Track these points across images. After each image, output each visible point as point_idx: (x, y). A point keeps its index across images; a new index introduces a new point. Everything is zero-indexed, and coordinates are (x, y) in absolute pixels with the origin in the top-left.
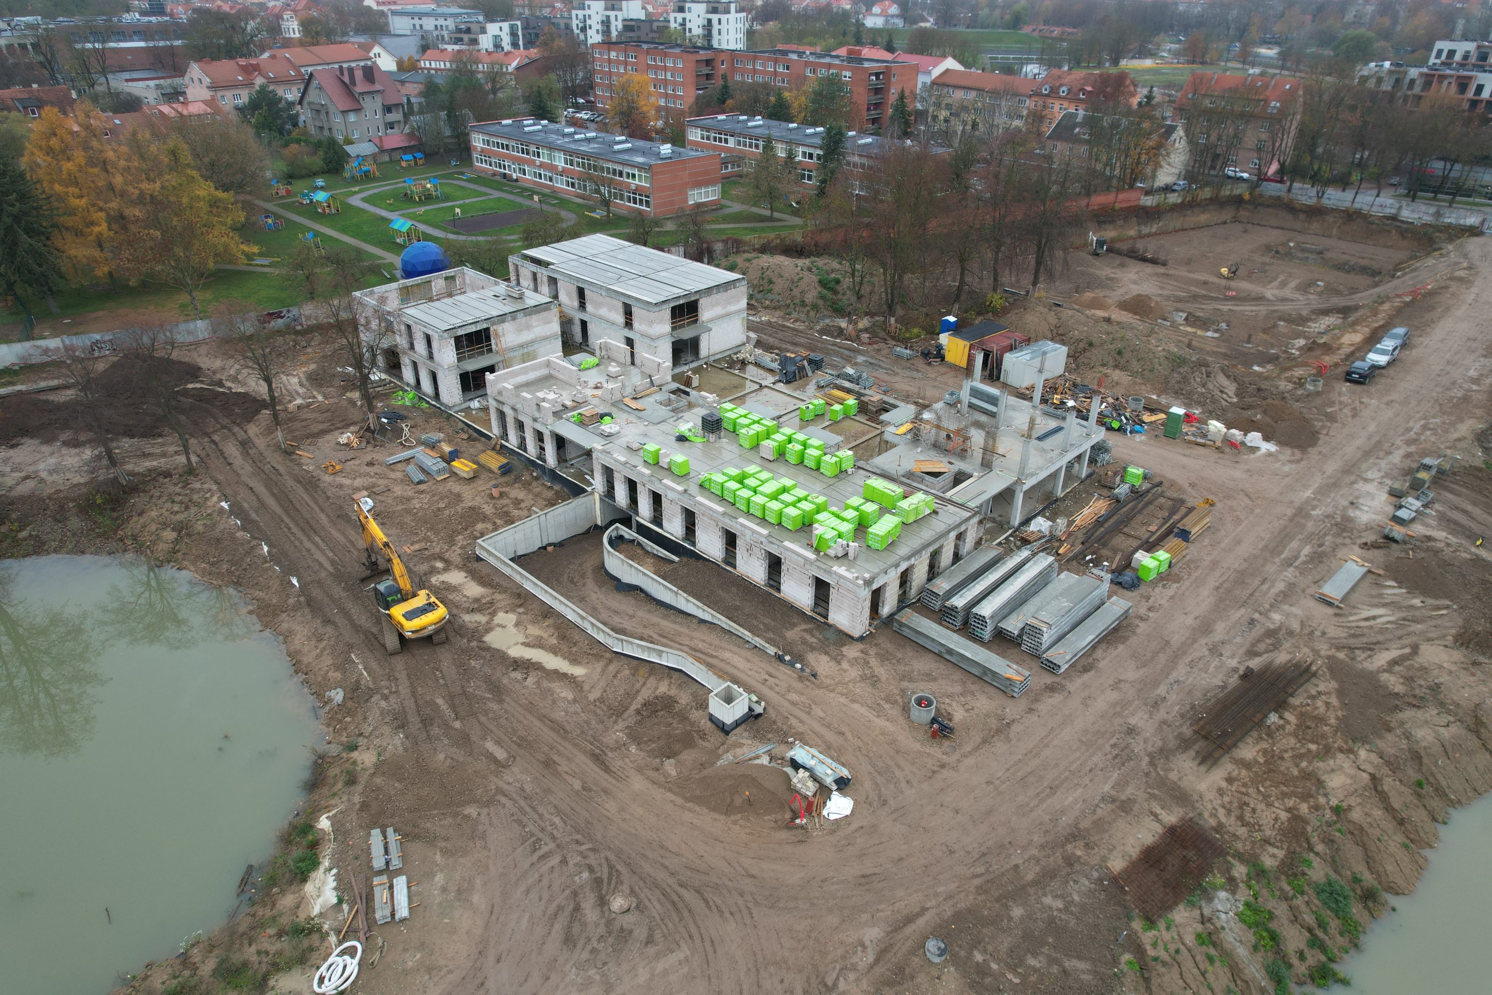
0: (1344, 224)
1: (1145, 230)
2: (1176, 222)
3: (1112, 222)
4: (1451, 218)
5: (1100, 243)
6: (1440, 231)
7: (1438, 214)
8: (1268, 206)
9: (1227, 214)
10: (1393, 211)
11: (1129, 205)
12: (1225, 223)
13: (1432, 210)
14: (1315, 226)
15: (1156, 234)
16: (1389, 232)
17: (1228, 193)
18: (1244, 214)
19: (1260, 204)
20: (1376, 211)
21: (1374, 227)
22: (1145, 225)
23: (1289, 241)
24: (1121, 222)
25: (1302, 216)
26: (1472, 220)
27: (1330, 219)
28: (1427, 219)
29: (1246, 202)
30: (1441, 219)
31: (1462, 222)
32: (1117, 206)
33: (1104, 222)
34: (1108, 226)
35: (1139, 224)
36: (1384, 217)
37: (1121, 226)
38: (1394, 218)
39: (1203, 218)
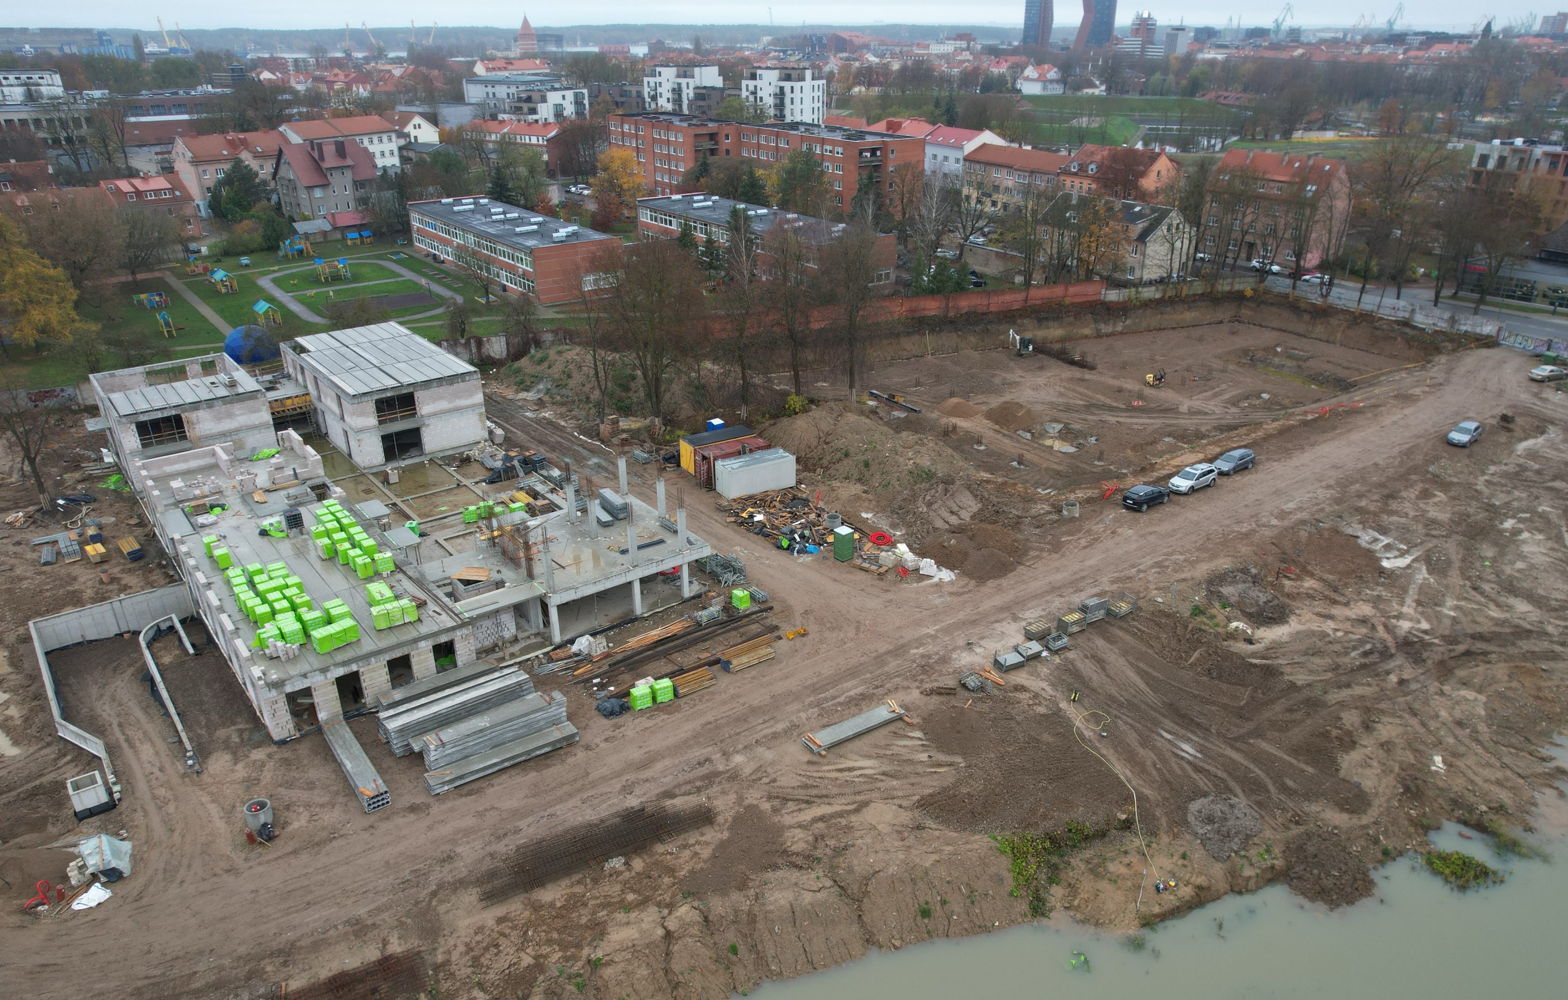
0: (1349, 327)
1: (1106, 329)
2: (1152, 319)
3: (1058, 318)
4: (1467, 326)
5: (1025, 343)
6: (1451, 340)
7: (1453, 321)
8: (1272, 304)
9: (1225, 313)
10: (1407, 315)
11: (1085, 299)
12: (1221, 322)
13: (1447, 315)
14: (1319, 330)
15: (1121, 333)
16: (1395, 339)
17: (1227, 288)
18: (1246, 312)
19: (1262, 302)
20: (1385, 313)
21: (1378, 333)
22: (1106, 323)
23: (1278, 345)
24: (1071, 319)
25: (1306, 317)
26: (1488, 329)
27: (1334, 321)
28: (1443, 325)
29: (1248, 300)
30: (1456, 326)
31: (1478, 330)
32: (1067, 301)
33: (1047, 319)
34: (1051, 323)
35: (1096, 321)
36: (1397, 322)
37: (1070, 324)
38: (1406, 323)
39: (1189, 316)
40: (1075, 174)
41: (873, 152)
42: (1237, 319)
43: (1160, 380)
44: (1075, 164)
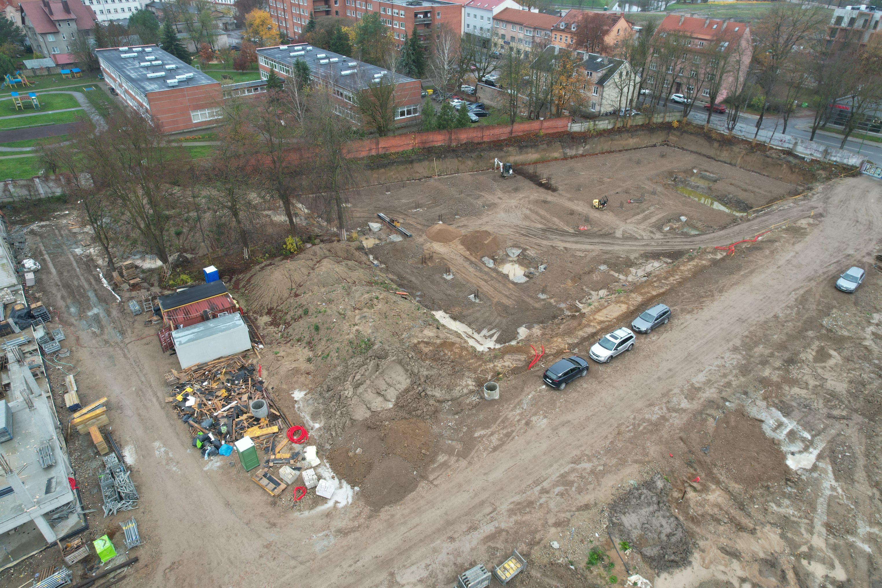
0: (747, 154)
1: (571, 152)
3: (534, 146)
4: (836, 157)
5: (506, 168)
6: (824, 169)
7: (826, 153)
8: (691, 134)
9: (658, 138)
10: (791, 146)
11: (556, 131)
12: (655, 146)
13: (822, 148)
14: (725, 155)
16: (781, 165)
17: (660, 120)
18: (673, 138)
19: (685, 132)
20: (775, 144)
21: (769, 160)
22: (571, 148)
23: (694, 168)
24: (545, 146)
25: (716, 145)
26: (854, 161)
27: (736, 149)
28: (818, 156)
29: (674, 129)
30: (828, 157)
31: (845, 161)
32: (542, 133)
33: (526, 147)
34: (529, 150)
35: (563, 147)
36: (782, 151)
37: (544, 150)
38: (789, 153)
40: (563, 31)
41: (425, 14)
42: (666, 143)
43: (603, 204)
44: (563, 23)
